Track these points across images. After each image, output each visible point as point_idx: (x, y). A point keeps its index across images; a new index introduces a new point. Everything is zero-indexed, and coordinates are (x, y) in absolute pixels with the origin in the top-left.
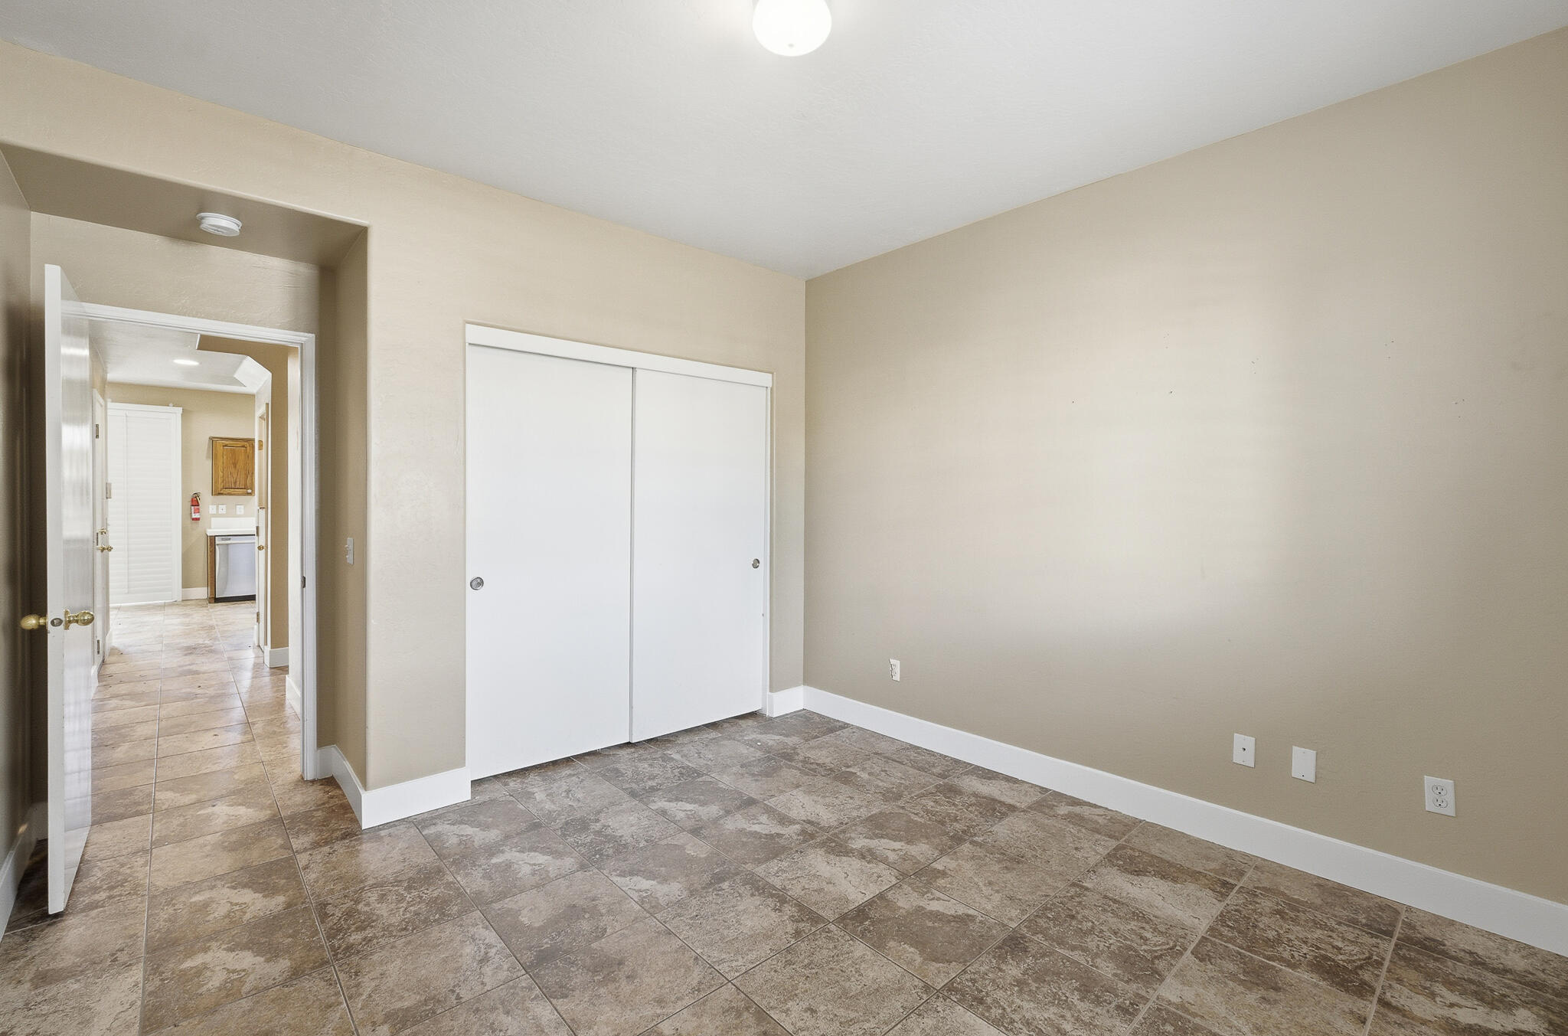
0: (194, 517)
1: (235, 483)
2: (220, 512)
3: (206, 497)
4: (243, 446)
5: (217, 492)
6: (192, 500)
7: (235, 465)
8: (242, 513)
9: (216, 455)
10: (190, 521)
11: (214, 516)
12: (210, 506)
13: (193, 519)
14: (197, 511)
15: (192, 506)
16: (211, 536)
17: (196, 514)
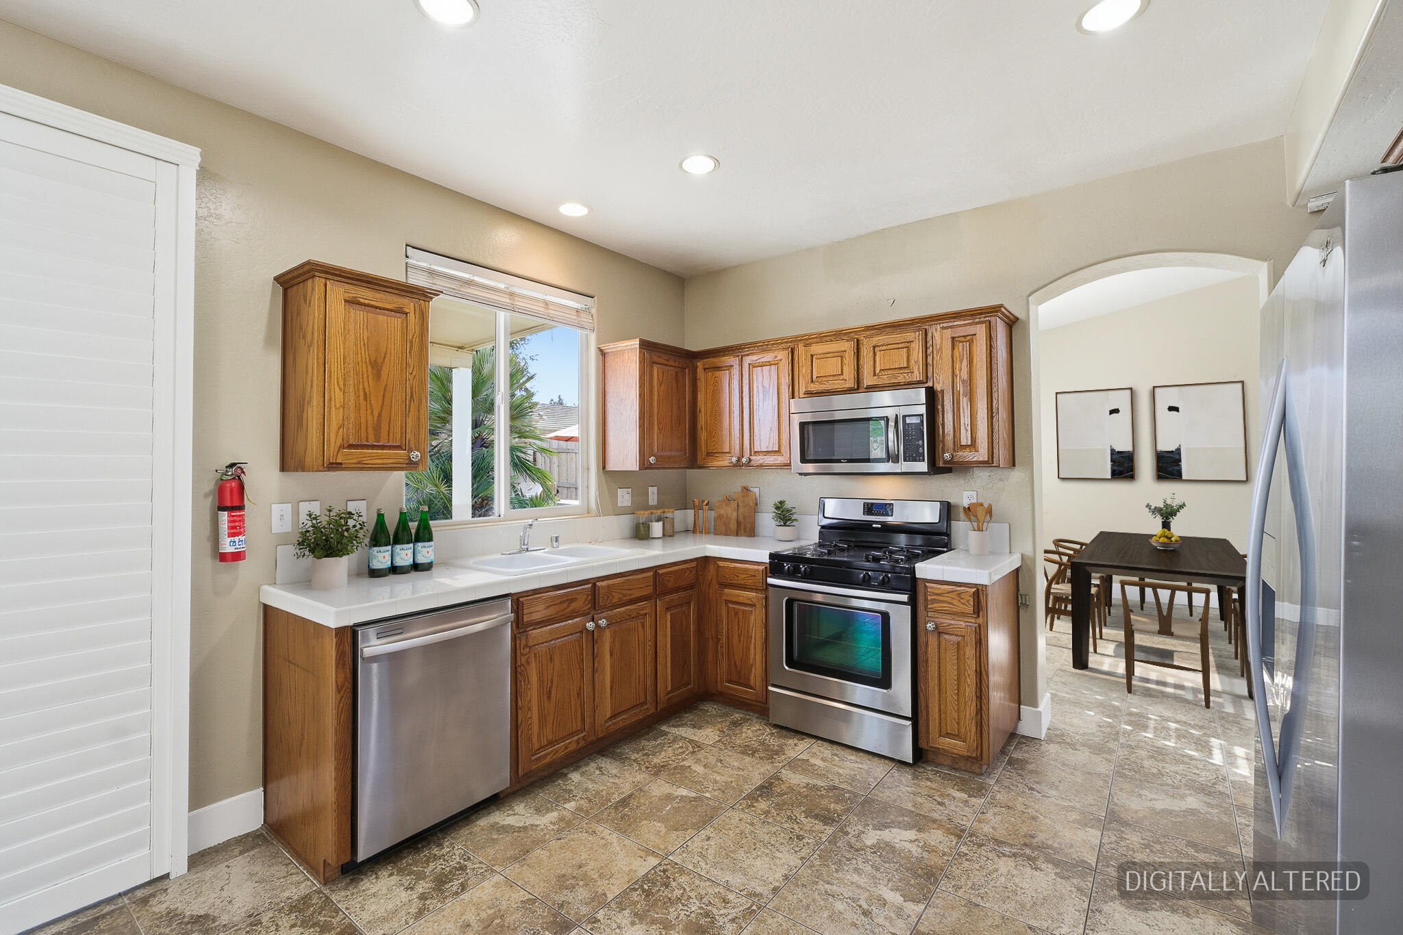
0: (226, 548)
1: (377, 428)
4: (400, 311)
5: (299, 460)
6: (221, 490)
10: (209, 563)
13: (223, 557)
14: (236, 529)
15: (222, 508)
16: (336, 629)
17: (236, 539)
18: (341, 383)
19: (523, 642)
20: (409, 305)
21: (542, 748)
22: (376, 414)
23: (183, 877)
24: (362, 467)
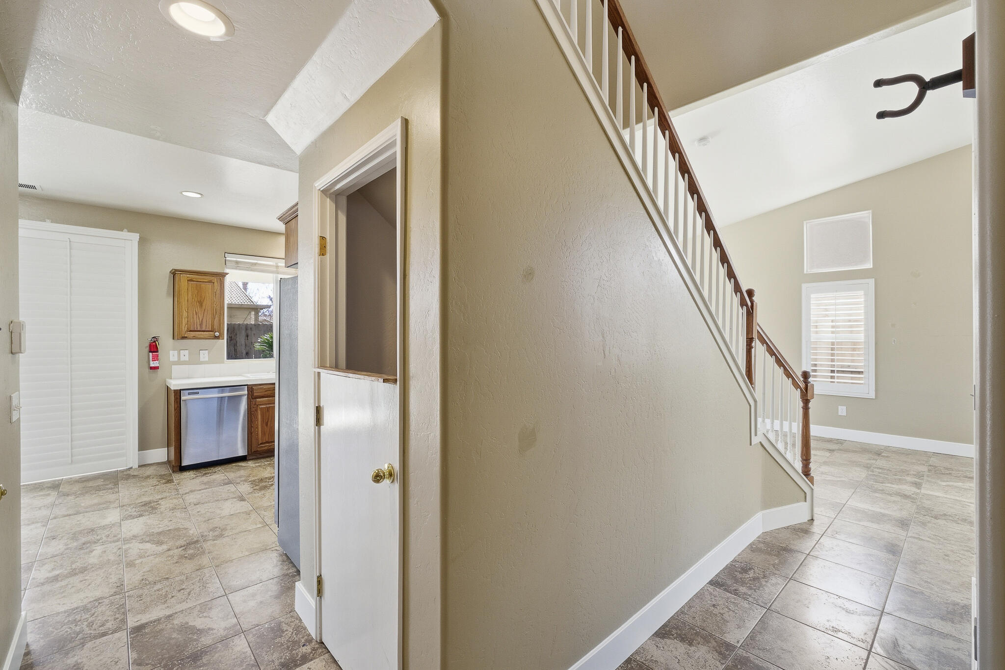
0: (152, 365)
1: (201, 325)
2: (183, 358)
3: (166, 343)
4: (210, 282)
5: (179, 335)
6: (150, 345)
7: (201, 303)
8: (207, 359)
9: (179, 291)
10: (147, 370)
11: (175, 363)
12: (171, 352)
13: (152, 368)
14: (156, 358)
15: (150, 352)
16: (174, 390)
17: (155, 362)
18: (186, 309)
19: (254, 403)
20: (215, 279)
21: (261, 444)
22: (201, 319)
23: (136, 468)
24: (195, 338)
